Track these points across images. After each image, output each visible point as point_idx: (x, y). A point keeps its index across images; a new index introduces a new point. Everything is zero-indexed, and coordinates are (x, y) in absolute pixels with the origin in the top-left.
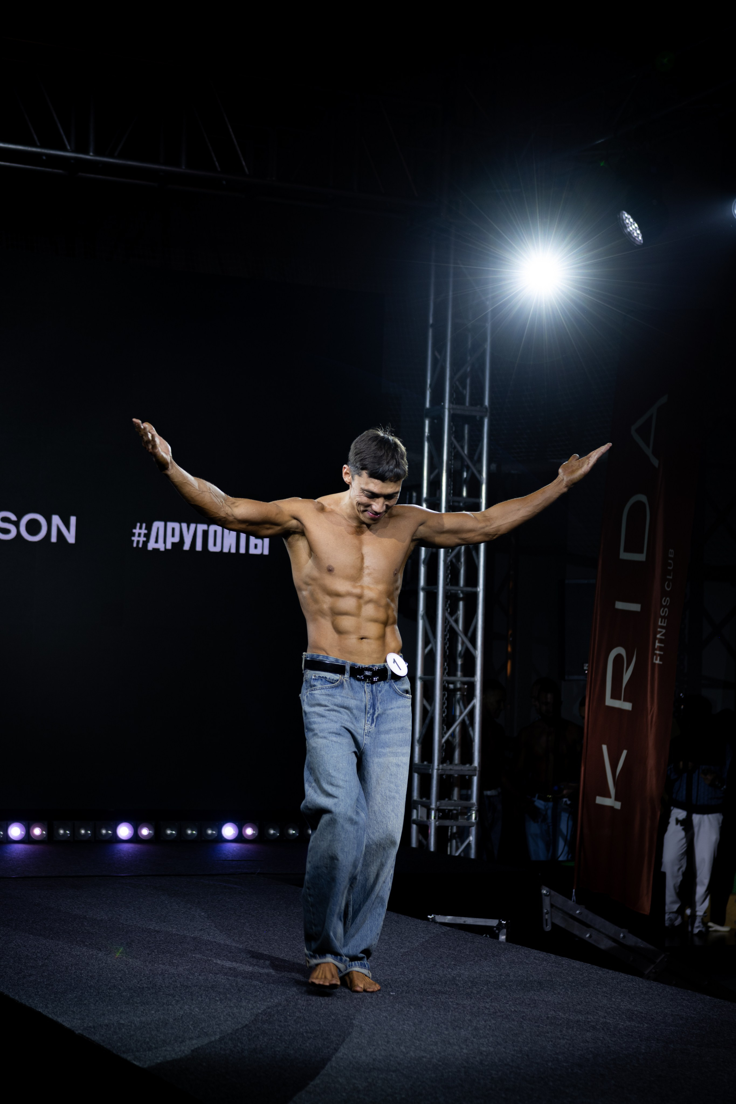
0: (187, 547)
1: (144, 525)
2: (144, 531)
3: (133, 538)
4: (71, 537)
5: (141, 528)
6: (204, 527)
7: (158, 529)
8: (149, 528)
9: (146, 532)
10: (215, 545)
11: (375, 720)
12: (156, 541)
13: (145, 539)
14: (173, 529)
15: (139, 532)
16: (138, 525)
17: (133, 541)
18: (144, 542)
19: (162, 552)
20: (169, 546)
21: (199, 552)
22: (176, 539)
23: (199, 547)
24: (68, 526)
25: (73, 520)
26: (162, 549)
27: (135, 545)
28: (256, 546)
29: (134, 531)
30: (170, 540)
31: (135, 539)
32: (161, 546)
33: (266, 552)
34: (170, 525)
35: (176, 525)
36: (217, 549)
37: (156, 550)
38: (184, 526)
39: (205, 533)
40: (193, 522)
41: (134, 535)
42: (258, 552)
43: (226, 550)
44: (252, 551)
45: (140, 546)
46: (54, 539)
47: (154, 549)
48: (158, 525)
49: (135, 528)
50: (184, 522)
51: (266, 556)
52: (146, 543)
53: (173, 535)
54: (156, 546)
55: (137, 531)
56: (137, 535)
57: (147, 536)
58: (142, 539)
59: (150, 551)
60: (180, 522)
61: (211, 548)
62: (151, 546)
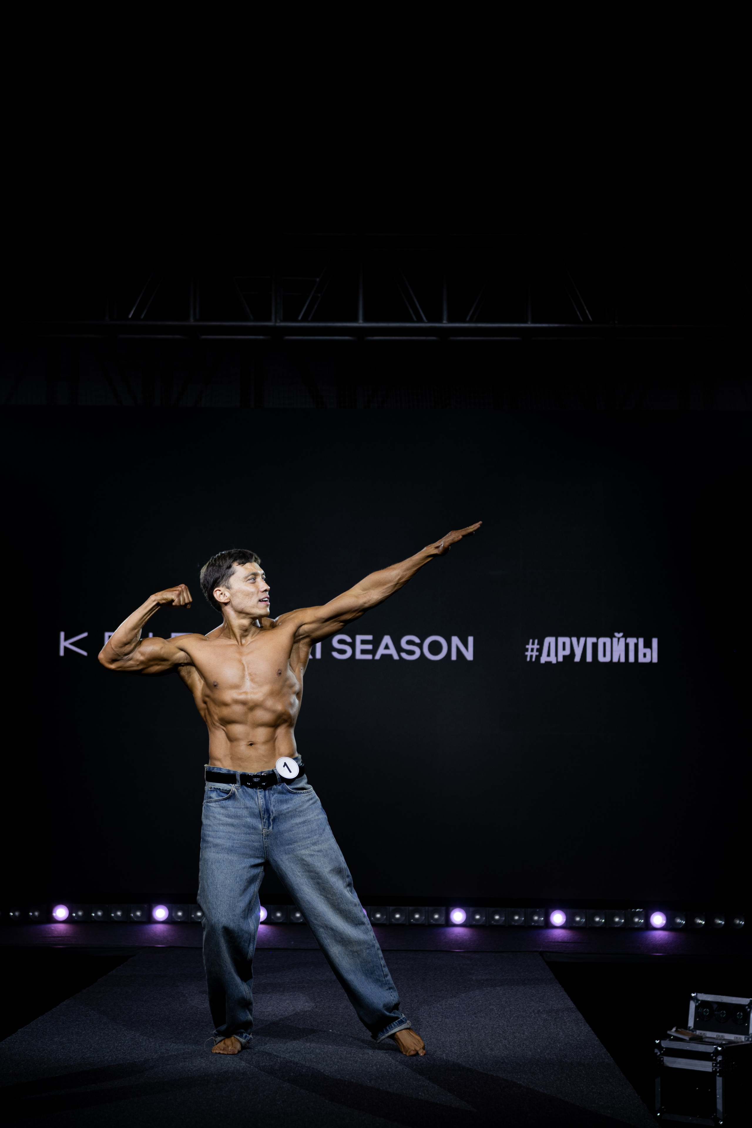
0: (577, 659)
1: (536, 641)
2: (536, 646)
3: (526, 653)
4: (469, 655)
5: (534, 644)
6: (594, 640)
7: (550, 644)
8: (541, 644)
9: (538, 647)
10: (604, 655)
11: (272, 823)
12: (549, 655)
13: (537, 653)
14: (564, 644)
15: (532, 647)
16: (531, 641)
17: (527, 656)
18: (536, 656)
19: (554, 664)
20: (560, 659)
21: (589, 663)
22: (567, 652)
23: (589, 658)
24: (466, 645)
25: (471, 639)
26: (554, 661)
27: (528, 659)
28: (645, 655)
29: (527, 646)
30: (561, 654)
31: (529, 654)
32: (553, 659)
33: (655, 660)
34: (561, 640)
35: (567, 640)
36: (607, 659)
37: (548, 663)
38: (574, 640)
39: (595, 646)
40: (583, 636)
41: (527, 650)
42: (647, 660)
43: (615, 660)
44: (641, 659)
45: (534, 659)
46: (454, 657)
47: (546, 663)
48: (550, 640)
49: (528, 644)
50: (574, 636)
51: (655, 664)
52: (538, 657)
53: (564, 649)
54: (548, 659)
55: (529, 647)
56: (530, 650)
57: (540, 651)
58: (535, 653)
59: (542, 664)
60: (570, 636)
61: (601, 659)
62: (544, 659)
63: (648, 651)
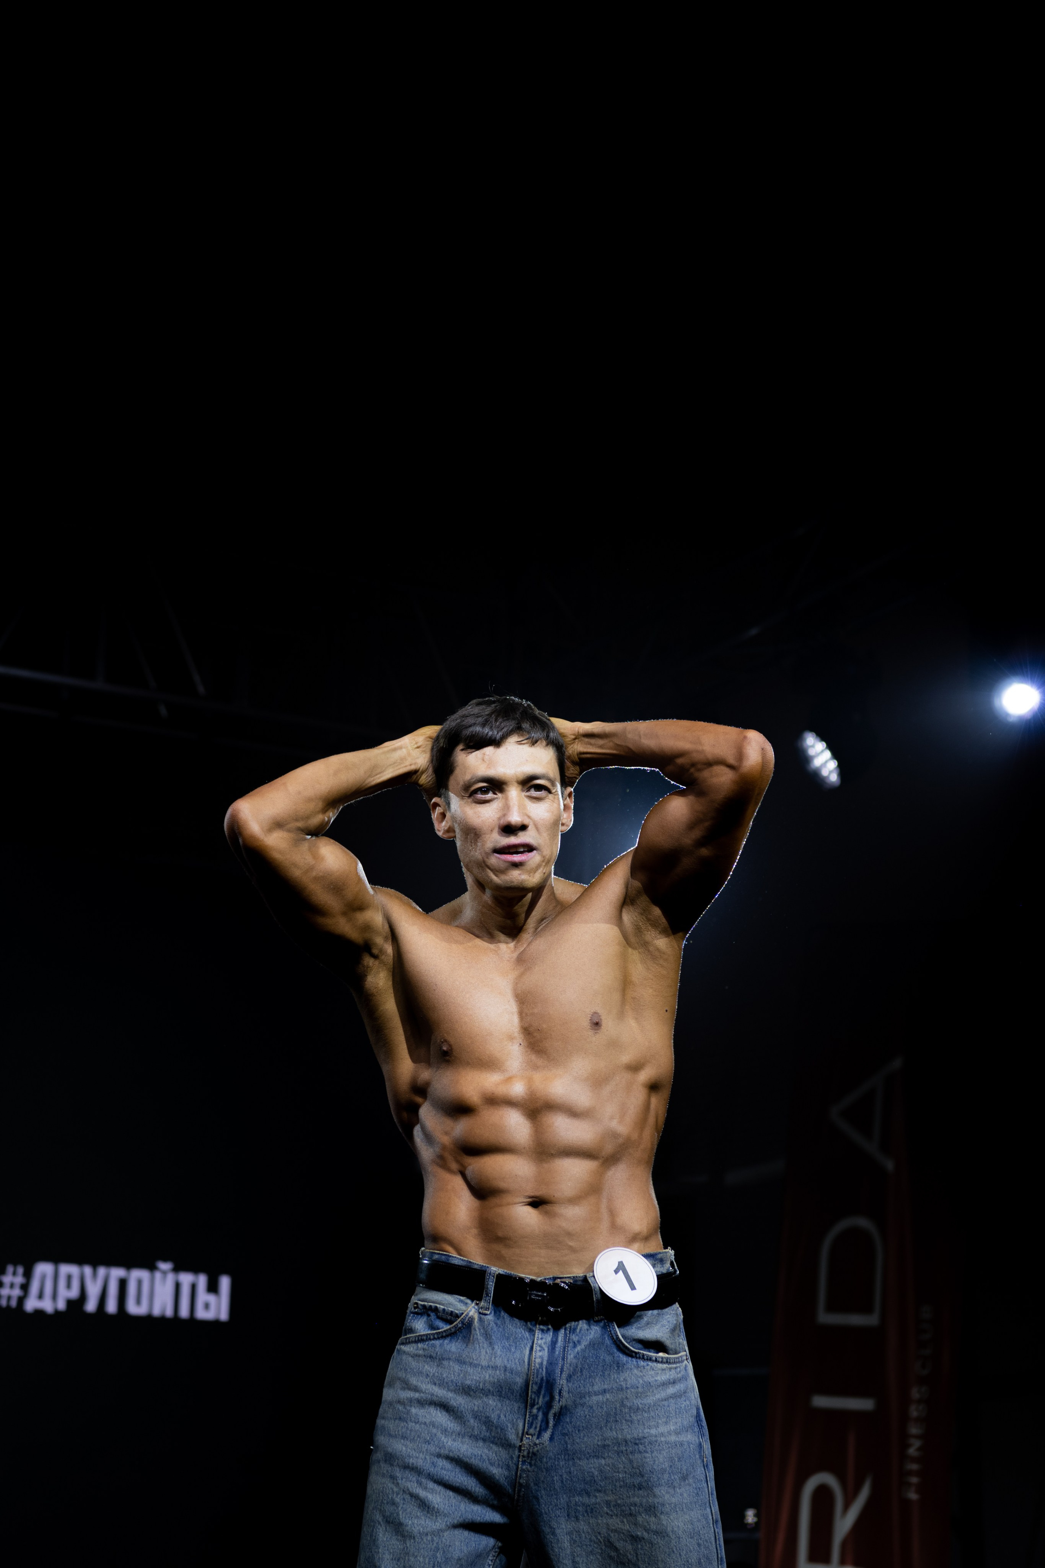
0: (91, 1306)
1: (20, 1269)
2: (19, 1279)
5: (14, 1274)
6: (121, 1273)
7: (43, 1276)
8: (28, 1274)
9: (23, 1280)
10: (138, 1302)
12: (41, 1296)
13: (21, 1293)
14: (69, 1276)
15: (11, 1280)
16: (10, 1267)
18: (18, 1297)
19: (49, 1315)
20: (61, 1305)
21: (111, 1315)
22: (74, 1293)
23: (111, 1307)
26: (50, 1310)
28: (207, 1306)
30: (63, 1295)
31: (5, 1292)
32: (47, 1306)
33: (224, 1316)
34: (64, 1269)
35: (74, 1270)
36: (142, 1310)
37: (39, 1313)
38: (88, 1270)
39: (123, 1284)
40: (103, 1265)
42: (211, 1315)
43: (156, 1312)
44: (202, 1314)
45: (13, 1304)
47: (35, 1311)
48: (43, 1269)
49: (4, 1274)
50: (87, 1264)
51: (223, 1322)
52: (21, 1300)
53: (69, 1286)
54: (40, 1305)
55: (7, 1279)
56: (7, 1285)
57: (25, 1287)
58: (17, 1292)
59: (29, 1314)
60: (81, 1264)
62: (31, 1305)
63: (211, 1298)
